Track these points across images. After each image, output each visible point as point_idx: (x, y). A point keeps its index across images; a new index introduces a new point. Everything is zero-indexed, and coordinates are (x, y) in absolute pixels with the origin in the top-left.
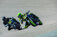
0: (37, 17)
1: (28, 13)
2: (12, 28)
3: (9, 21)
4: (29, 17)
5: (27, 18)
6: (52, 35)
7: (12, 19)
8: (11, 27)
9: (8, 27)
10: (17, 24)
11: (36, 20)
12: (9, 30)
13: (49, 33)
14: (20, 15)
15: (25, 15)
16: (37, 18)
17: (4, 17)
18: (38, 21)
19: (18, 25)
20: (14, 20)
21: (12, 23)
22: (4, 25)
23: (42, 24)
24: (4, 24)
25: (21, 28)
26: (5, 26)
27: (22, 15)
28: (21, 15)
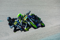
1: (29, 14)
5: (28, 19)
7: (18, 20)
11: (38, 22)
12: (14, 32)
14: (20, 16)
17: (9, 17)
21: (18, 24)
23: (44, 26)
24: (9, 25)
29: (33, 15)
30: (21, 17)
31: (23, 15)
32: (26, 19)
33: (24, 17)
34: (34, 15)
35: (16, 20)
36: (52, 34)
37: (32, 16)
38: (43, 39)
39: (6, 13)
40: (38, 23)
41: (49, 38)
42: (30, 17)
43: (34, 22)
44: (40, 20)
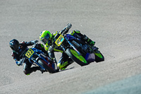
0: (91, 41)
1: (67, 31)
2: (35, 69)
3: (27, 51)
4: (71, 41)
5: (65, 43)
6: (134, 85)
7: (34, 46)
8: (33, 66)
9: (25, 65)
10: (46, 59)
11: (88, 49)
13: (128, 81)
15: (59, 35)
16: (90, 43)
17: (15, 40)
18: (92, 52)
19: (49, 61)
20: (39, 47)
21: (34, 56)
22: (14, 61)
23: (102, 60)
24: (14, 58)
25: (56, 68)
26: (17, 63)
27: (53, 36)
28: (51, 36)
29: (77, 34)
30: (49, 39)
31: (54, 34)
32: (60, 43)
33: (57, 37)
34: (80, 34)
35: (31, 47)
36: (112, 80)
37: (74, 35)
38: (92, 92)
39: (5, 30)
40: (89, 52)
41: (106, 89)
42: (71, 38)
43: (79, 49)
44: (93, 45)
